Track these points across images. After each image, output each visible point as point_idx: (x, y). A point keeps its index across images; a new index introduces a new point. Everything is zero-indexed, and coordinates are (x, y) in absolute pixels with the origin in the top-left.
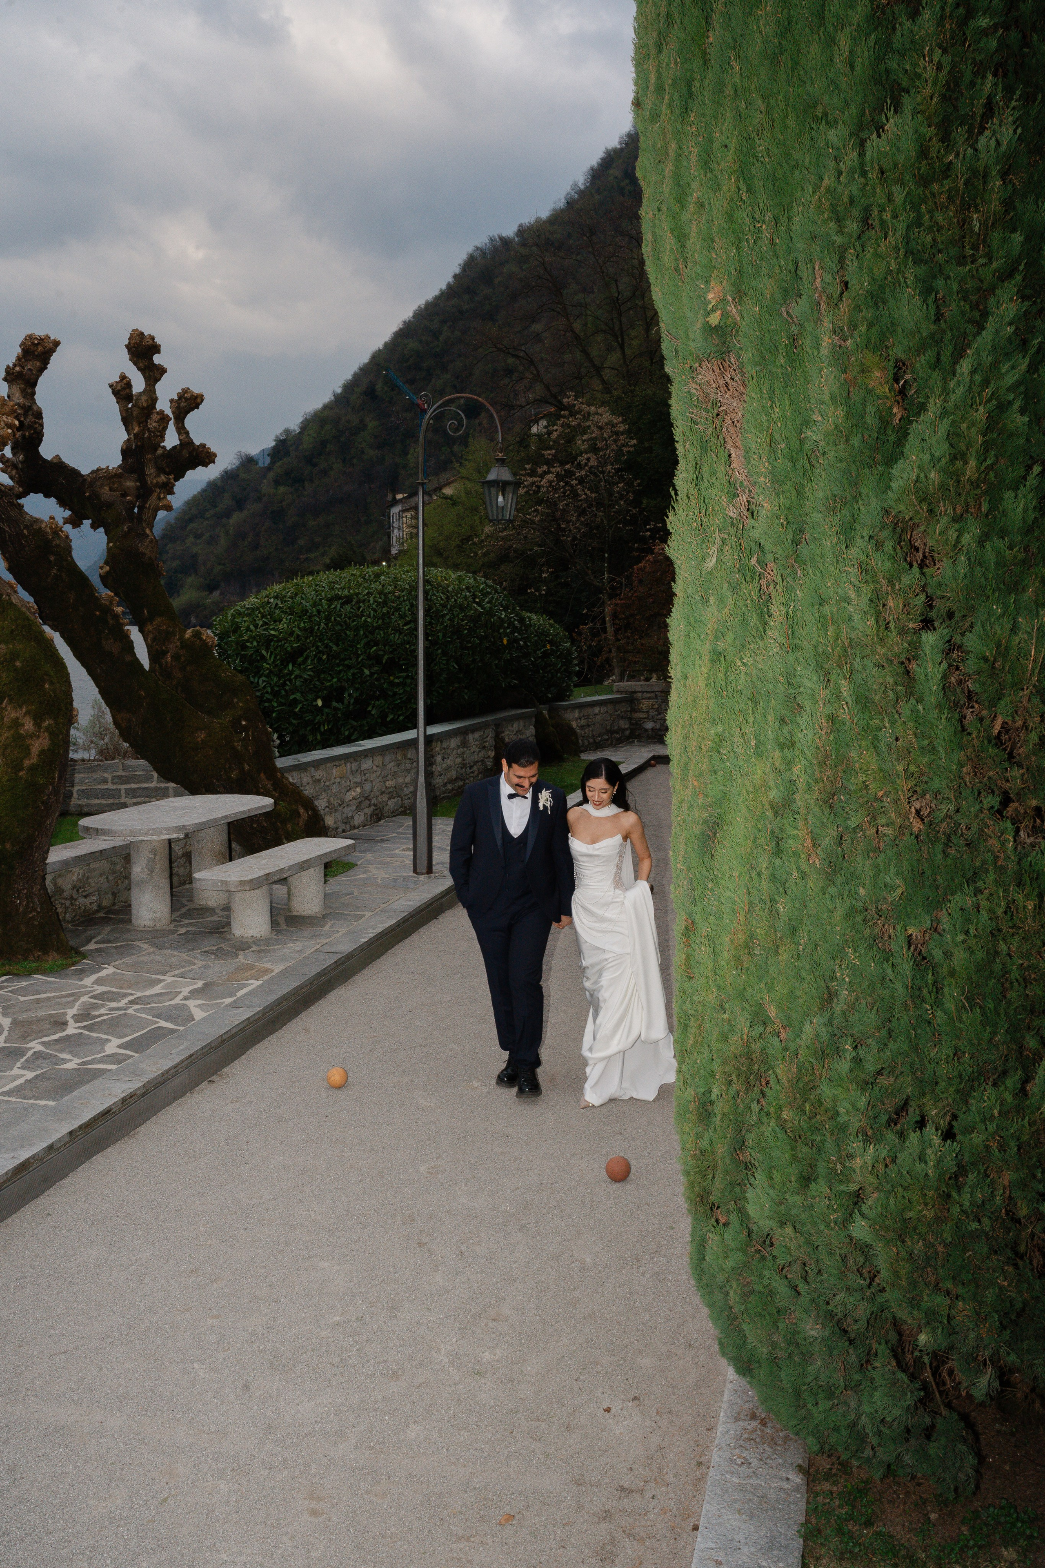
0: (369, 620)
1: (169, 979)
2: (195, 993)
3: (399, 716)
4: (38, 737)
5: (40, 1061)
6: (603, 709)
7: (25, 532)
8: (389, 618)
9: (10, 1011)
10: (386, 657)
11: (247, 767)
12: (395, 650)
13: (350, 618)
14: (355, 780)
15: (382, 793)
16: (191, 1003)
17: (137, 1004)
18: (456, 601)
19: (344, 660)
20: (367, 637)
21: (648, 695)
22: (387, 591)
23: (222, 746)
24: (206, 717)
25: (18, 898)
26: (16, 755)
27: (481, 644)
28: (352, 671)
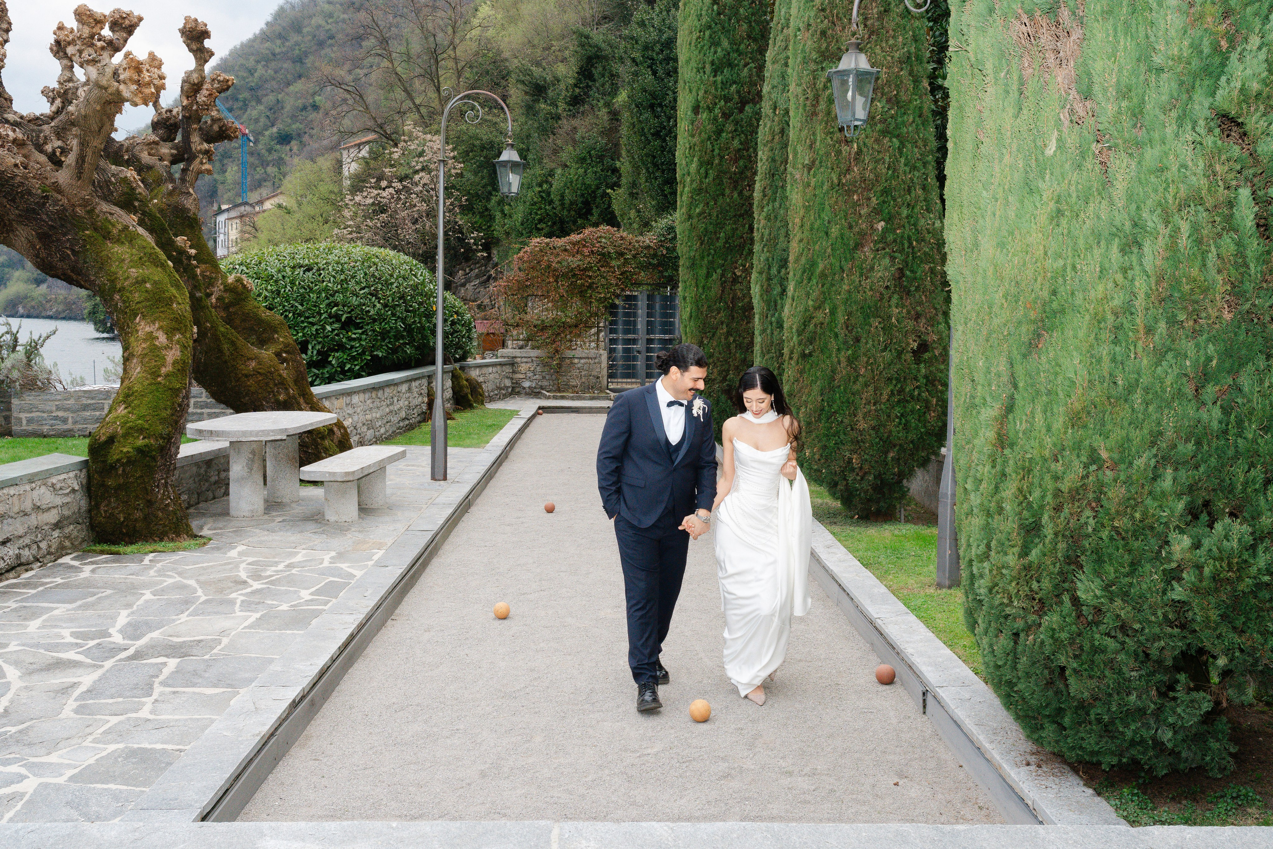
0: (329, 285)
1: (302, 551)
2: (336, 560)
3: (355, 365)
4: (172, 349)
5: (254, 606)
6: (495, 369)
7: (113, 179)
8: (348, 284)
10: (345, 316)
11: (292, 392)
12: (352, 310)
13: (312, 283)
15: (364, 424)
16: (341, 566)
17: (294, 567)
19: (308, 318)
20: (328, 298)
21: (525, 360)
22: (342, 261)
23: (271, 373)
24: (256, 350)
25: (158, 486)
26: (154, 363)
27: (419, 309)
28: (315, 327)
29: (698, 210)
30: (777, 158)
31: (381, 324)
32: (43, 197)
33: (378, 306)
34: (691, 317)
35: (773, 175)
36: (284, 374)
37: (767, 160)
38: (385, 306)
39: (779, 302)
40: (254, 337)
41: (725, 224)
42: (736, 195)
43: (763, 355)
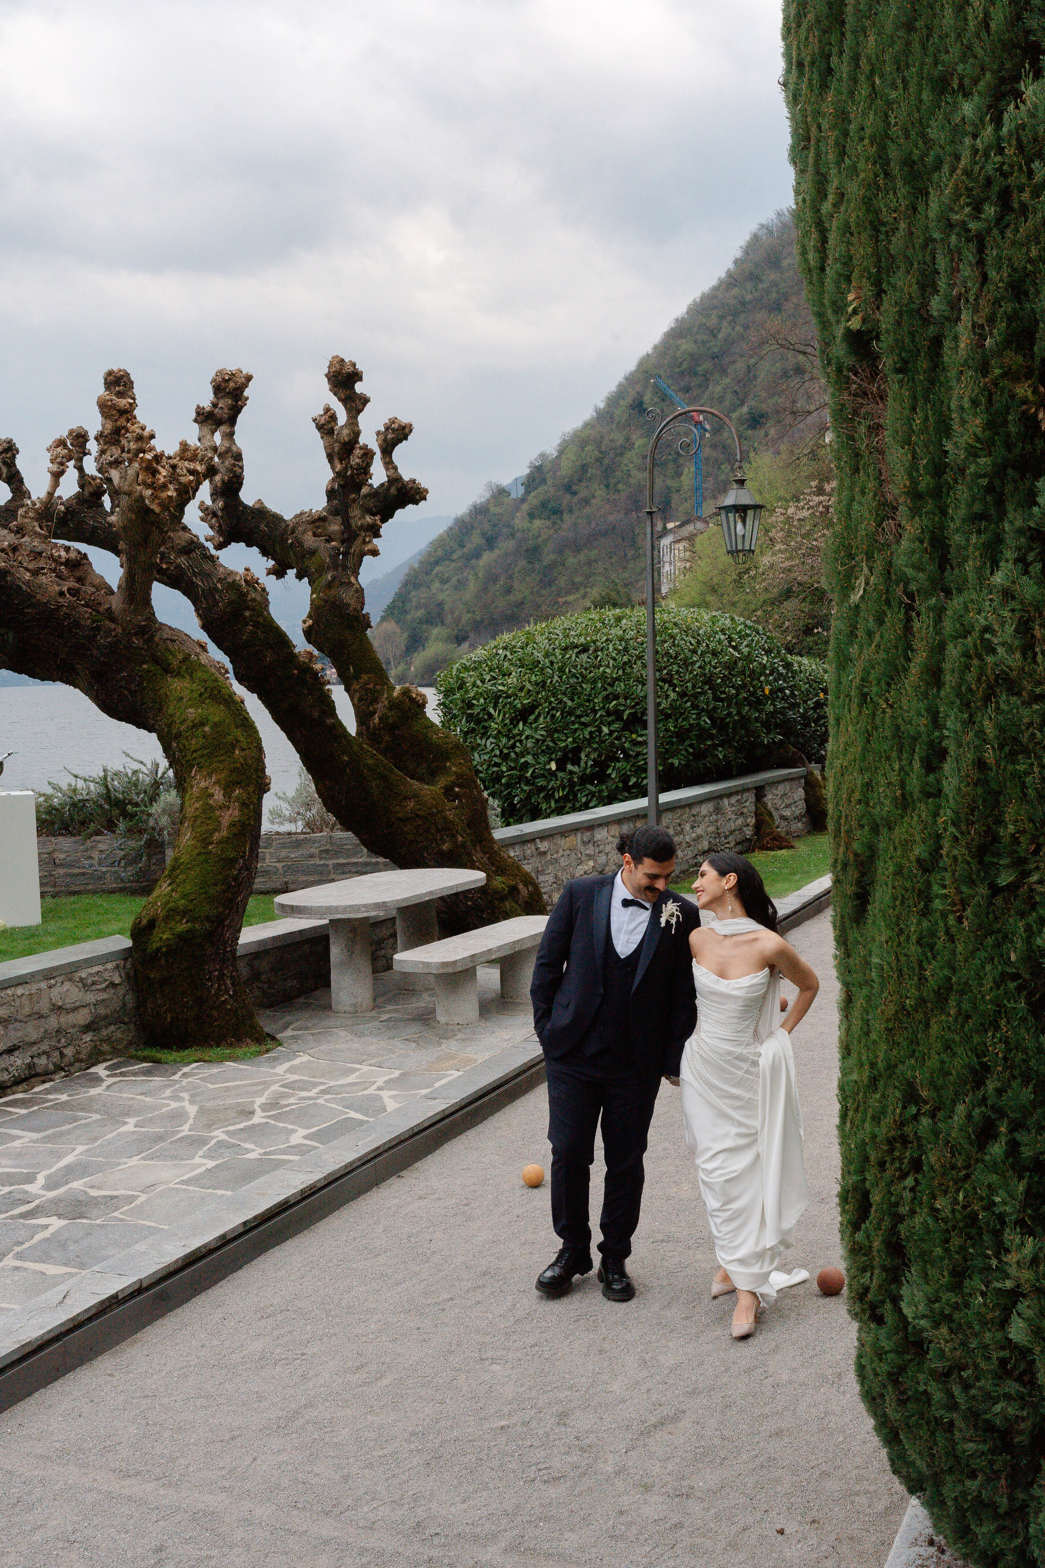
0: (608, 670)
1: (365, 1068)
2: (390, 1084)
4: (229, 808)
5: (222, 1150)
7: (219, 586)
8: (631, 667)
9: (198, 1098)
10: (627, 712)
11: (460, 839)
12: (637, 704)
13: (586, 669)
14: (587, 852)
16: (385, 1094)
17: (329, 1093)
18: (707, 645)
19: (580, 717)
20: (606, 689)
22: (628, 637)
23: (432, 815)
24: (415, 784)
25: (210, 980)
26: (204, 828)
27: (737, 694)
28: (589, 729)
31: (677, 720)
32: (93, 629)
33: (673, 695)
36: (450, 815)
38: (682, 695)
40: (424, 766)
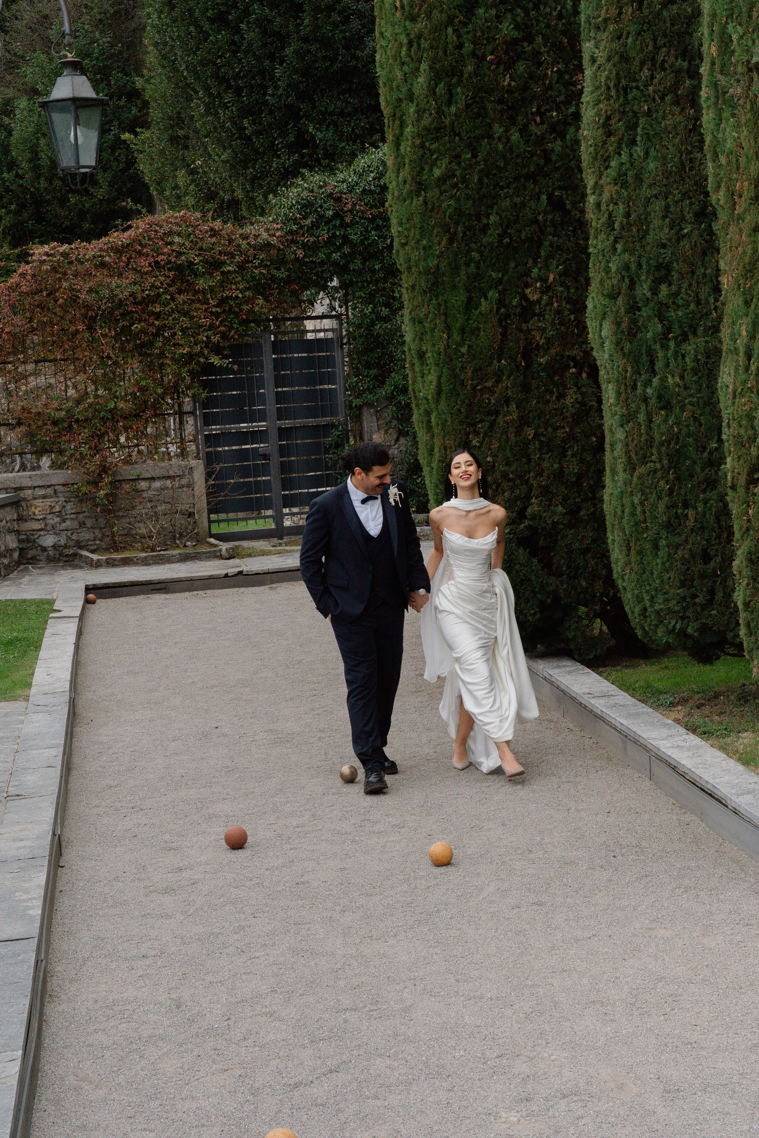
21: (42, 492)
29: (437, 172)
30: (632, 54)
34: (439, 392)
35: (625, 89)
37: (609, 60)
39: (660, 354)
41: (498, 195)
42: (515, 137)
43: (631, 467)
